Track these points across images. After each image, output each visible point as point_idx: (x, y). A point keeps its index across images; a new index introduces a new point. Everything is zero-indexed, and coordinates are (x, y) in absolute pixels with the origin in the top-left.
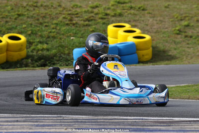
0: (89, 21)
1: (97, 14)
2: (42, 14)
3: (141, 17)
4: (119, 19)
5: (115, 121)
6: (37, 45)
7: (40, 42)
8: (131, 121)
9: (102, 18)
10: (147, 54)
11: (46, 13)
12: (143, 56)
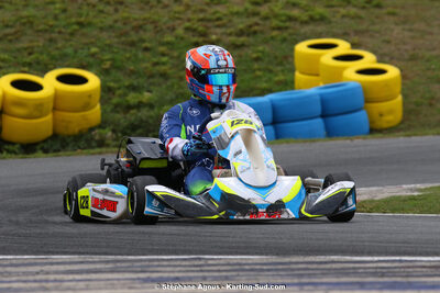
0: (248, 35)
1: (266, 18)
2: (136, 20)
3: (373, 24)
4: (321, 28)
5: (334, 266)
6: (125, 95)
7: (134, 88)
8: (375, 265)
9: (279, 28)
10: (391, 112)
11: (145, 19)
12: (381, 115)
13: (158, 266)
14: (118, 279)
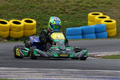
0: (76, 11)
1: (81, 6)
2: (46, 6)
3: (109, 9)
4: (95, 9)
6: (43, 26)
7: (45, 24)
9: (84, 9)
10: (113, 32)
11: (48, 6)
12: (111, 33)
13: (50, 72)
14: (40, 75)
